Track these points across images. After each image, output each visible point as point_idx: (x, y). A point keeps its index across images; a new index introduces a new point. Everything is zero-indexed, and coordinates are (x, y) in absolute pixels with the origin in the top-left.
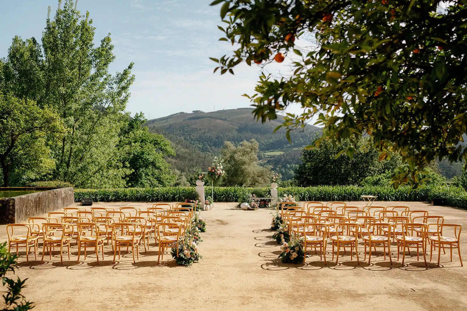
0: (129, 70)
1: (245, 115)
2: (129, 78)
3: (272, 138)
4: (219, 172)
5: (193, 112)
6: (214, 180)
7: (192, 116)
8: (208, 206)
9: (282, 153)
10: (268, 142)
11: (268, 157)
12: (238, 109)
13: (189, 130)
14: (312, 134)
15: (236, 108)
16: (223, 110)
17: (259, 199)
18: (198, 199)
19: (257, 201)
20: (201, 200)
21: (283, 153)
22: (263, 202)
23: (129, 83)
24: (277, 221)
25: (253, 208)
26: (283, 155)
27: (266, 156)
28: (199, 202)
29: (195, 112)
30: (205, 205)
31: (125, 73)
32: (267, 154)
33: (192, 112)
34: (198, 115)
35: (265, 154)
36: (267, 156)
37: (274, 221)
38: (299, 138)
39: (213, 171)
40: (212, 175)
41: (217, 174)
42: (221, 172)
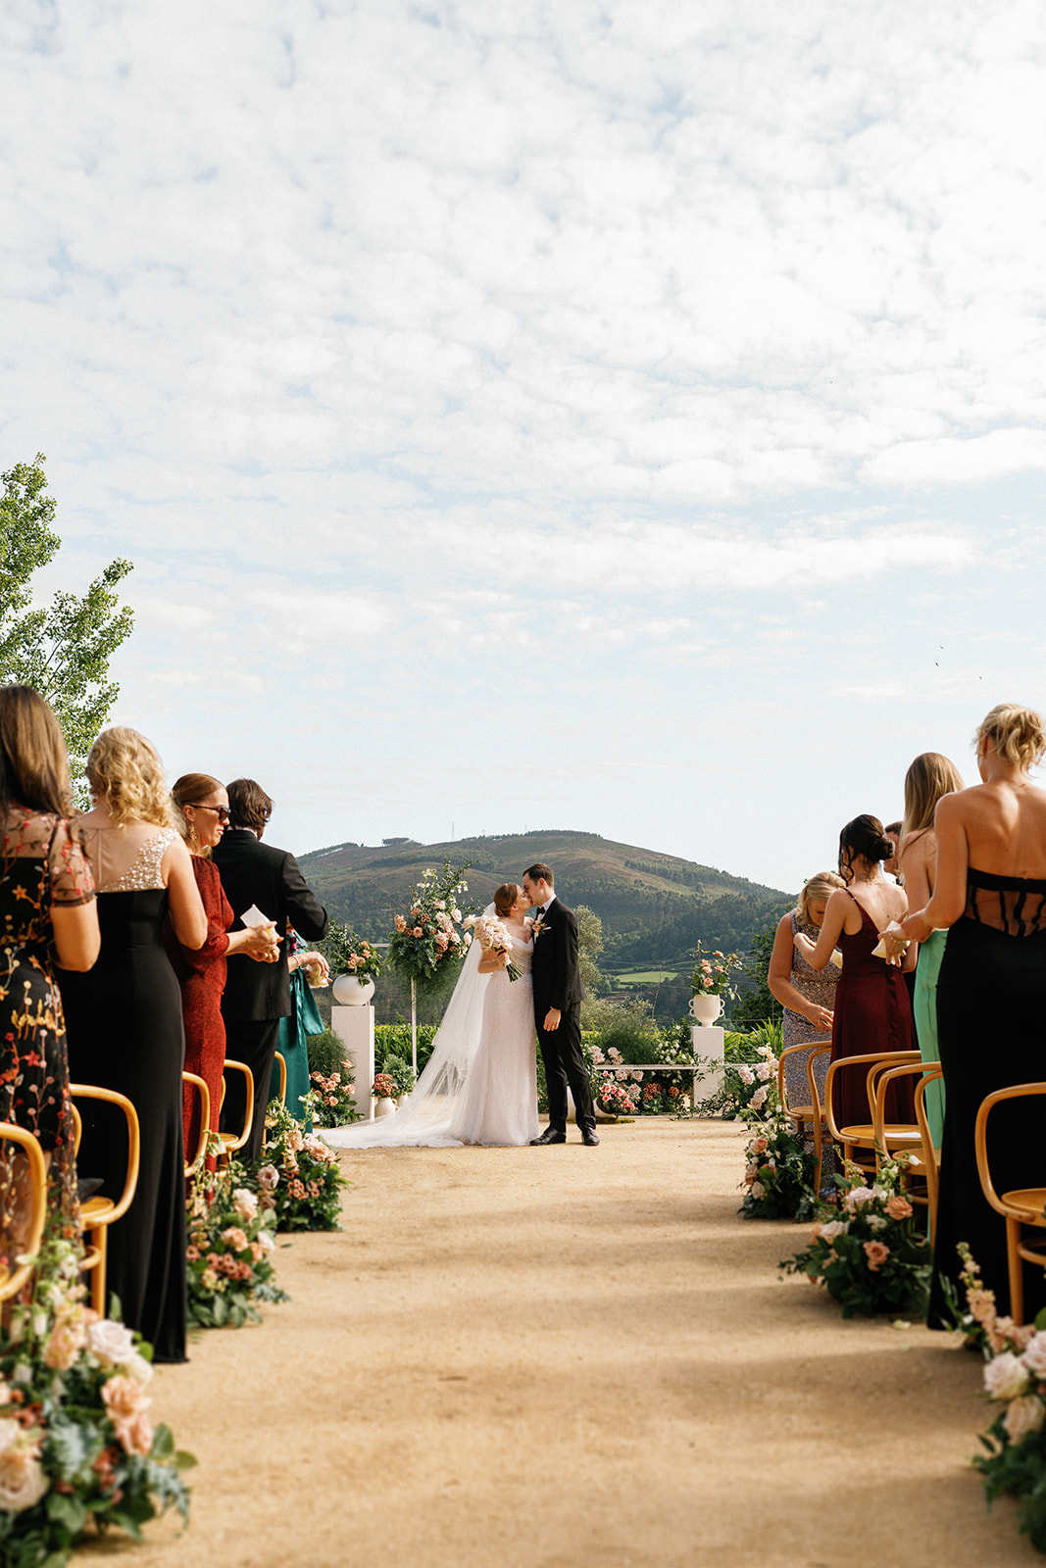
0: (110, 590)
1: (552, 855)
2: (107, 624)
3: (638, 927)
4: (443, 938)
5: (385, 842)
6: (421, 976)
7: (379, 858)
8: (389, 1101)
9: (672, 976)
10: (626, 939)
11: (627, 989)
12: (529, 834)
13: (372, 899)
14: (767, 915)
15: (521, 831)
16: (482, 838)
17: (638, 1071)
18: (342, 1070)
19: (630, 1081)
20: (353, 1073)
21: (675, 975)
22: (654, 1087)
23: (110, 640)
24: (780, 1161)
25: (612, 1111)
26: (676, 981)
27: (620, 986)
28: (344, 1082)
29: (393, 843)
30: (374, 1101)
31: (96, 598)
32: (623, 978)
33: (380, 844)
34: (403, 854)
35: (616, 978)
36: (624, 987)
37: (763, 1160)
38: (726, 928)
39: (418, 931)
40: (411, 950)
41: (437, 946)
42: (456, 939)
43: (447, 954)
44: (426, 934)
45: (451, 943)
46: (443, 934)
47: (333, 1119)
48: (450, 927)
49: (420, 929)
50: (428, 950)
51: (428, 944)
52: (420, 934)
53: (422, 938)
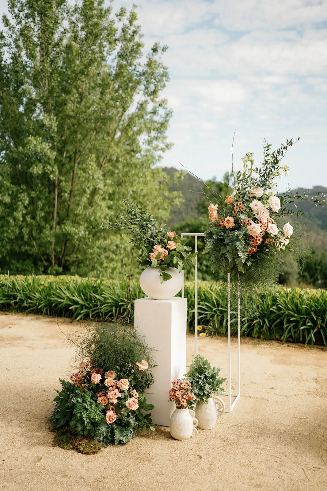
4: (256, 230)
39: (229, 222)
40: (220, 242)
41: (248, 238)
42: (274, 229)
43: (262, 247)
44: (238, 225)
45: (266, 235)
46: (256, 225)
47: (113, 434)
48: (265, 216)
49: (232, 219)
50: (238, 243)
51: (238, 236)
52: (231, 225)
53: (233, 229)
